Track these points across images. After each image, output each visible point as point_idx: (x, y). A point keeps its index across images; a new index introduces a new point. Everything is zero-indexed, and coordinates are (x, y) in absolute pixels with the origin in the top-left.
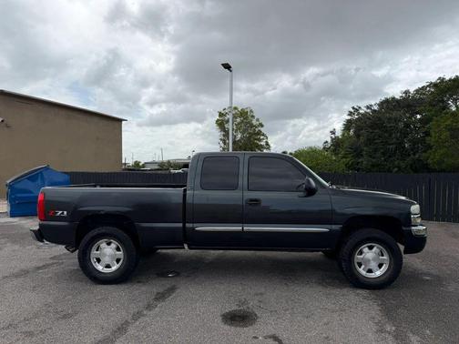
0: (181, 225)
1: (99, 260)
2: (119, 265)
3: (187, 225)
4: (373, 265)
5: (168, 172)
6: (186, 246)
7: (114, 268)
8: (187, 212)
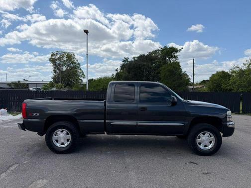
0: (103, 121)
1: (57, 141)
2: (69, 143)
3: (107, 121)
4: (207, 143)
5: (27, 89)
6: (105, 132)
7: (66, 145)
8: (105, 114)
